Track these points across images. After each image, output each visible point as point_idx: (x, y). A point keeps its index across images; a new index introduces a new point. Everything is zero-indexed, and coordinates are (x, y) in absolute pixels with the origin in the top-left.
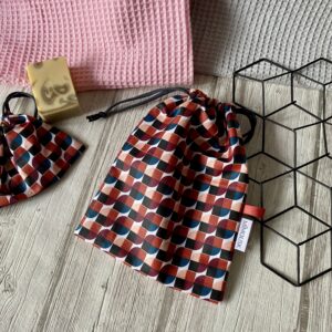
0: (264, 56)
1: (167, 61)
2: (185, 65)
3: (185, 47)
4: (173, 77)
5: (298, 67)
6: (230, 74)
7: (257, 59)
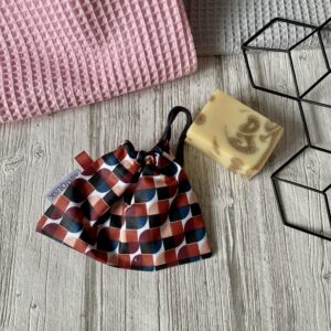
2: (185, 50)
3: (180, 26)
4: (172, 70)
5: (323, 22)
7: (268, 21)
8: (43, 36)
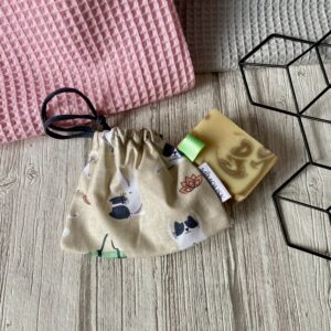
0: (272, 32)
1: (156, 68)
6: (235, 65)
8: (37, 55)
